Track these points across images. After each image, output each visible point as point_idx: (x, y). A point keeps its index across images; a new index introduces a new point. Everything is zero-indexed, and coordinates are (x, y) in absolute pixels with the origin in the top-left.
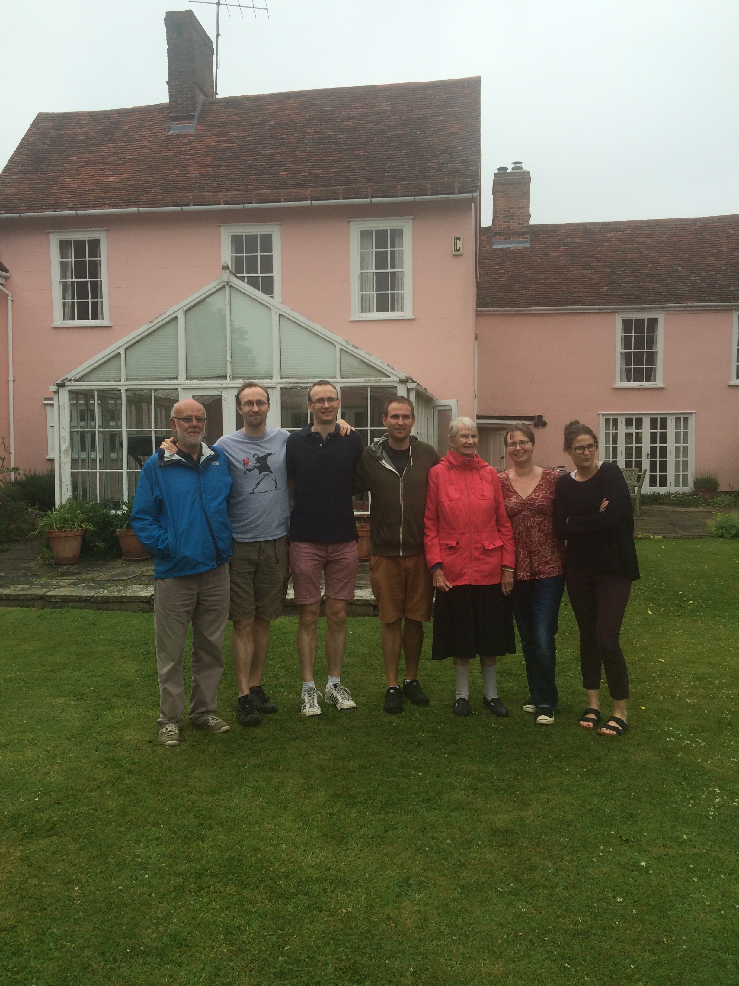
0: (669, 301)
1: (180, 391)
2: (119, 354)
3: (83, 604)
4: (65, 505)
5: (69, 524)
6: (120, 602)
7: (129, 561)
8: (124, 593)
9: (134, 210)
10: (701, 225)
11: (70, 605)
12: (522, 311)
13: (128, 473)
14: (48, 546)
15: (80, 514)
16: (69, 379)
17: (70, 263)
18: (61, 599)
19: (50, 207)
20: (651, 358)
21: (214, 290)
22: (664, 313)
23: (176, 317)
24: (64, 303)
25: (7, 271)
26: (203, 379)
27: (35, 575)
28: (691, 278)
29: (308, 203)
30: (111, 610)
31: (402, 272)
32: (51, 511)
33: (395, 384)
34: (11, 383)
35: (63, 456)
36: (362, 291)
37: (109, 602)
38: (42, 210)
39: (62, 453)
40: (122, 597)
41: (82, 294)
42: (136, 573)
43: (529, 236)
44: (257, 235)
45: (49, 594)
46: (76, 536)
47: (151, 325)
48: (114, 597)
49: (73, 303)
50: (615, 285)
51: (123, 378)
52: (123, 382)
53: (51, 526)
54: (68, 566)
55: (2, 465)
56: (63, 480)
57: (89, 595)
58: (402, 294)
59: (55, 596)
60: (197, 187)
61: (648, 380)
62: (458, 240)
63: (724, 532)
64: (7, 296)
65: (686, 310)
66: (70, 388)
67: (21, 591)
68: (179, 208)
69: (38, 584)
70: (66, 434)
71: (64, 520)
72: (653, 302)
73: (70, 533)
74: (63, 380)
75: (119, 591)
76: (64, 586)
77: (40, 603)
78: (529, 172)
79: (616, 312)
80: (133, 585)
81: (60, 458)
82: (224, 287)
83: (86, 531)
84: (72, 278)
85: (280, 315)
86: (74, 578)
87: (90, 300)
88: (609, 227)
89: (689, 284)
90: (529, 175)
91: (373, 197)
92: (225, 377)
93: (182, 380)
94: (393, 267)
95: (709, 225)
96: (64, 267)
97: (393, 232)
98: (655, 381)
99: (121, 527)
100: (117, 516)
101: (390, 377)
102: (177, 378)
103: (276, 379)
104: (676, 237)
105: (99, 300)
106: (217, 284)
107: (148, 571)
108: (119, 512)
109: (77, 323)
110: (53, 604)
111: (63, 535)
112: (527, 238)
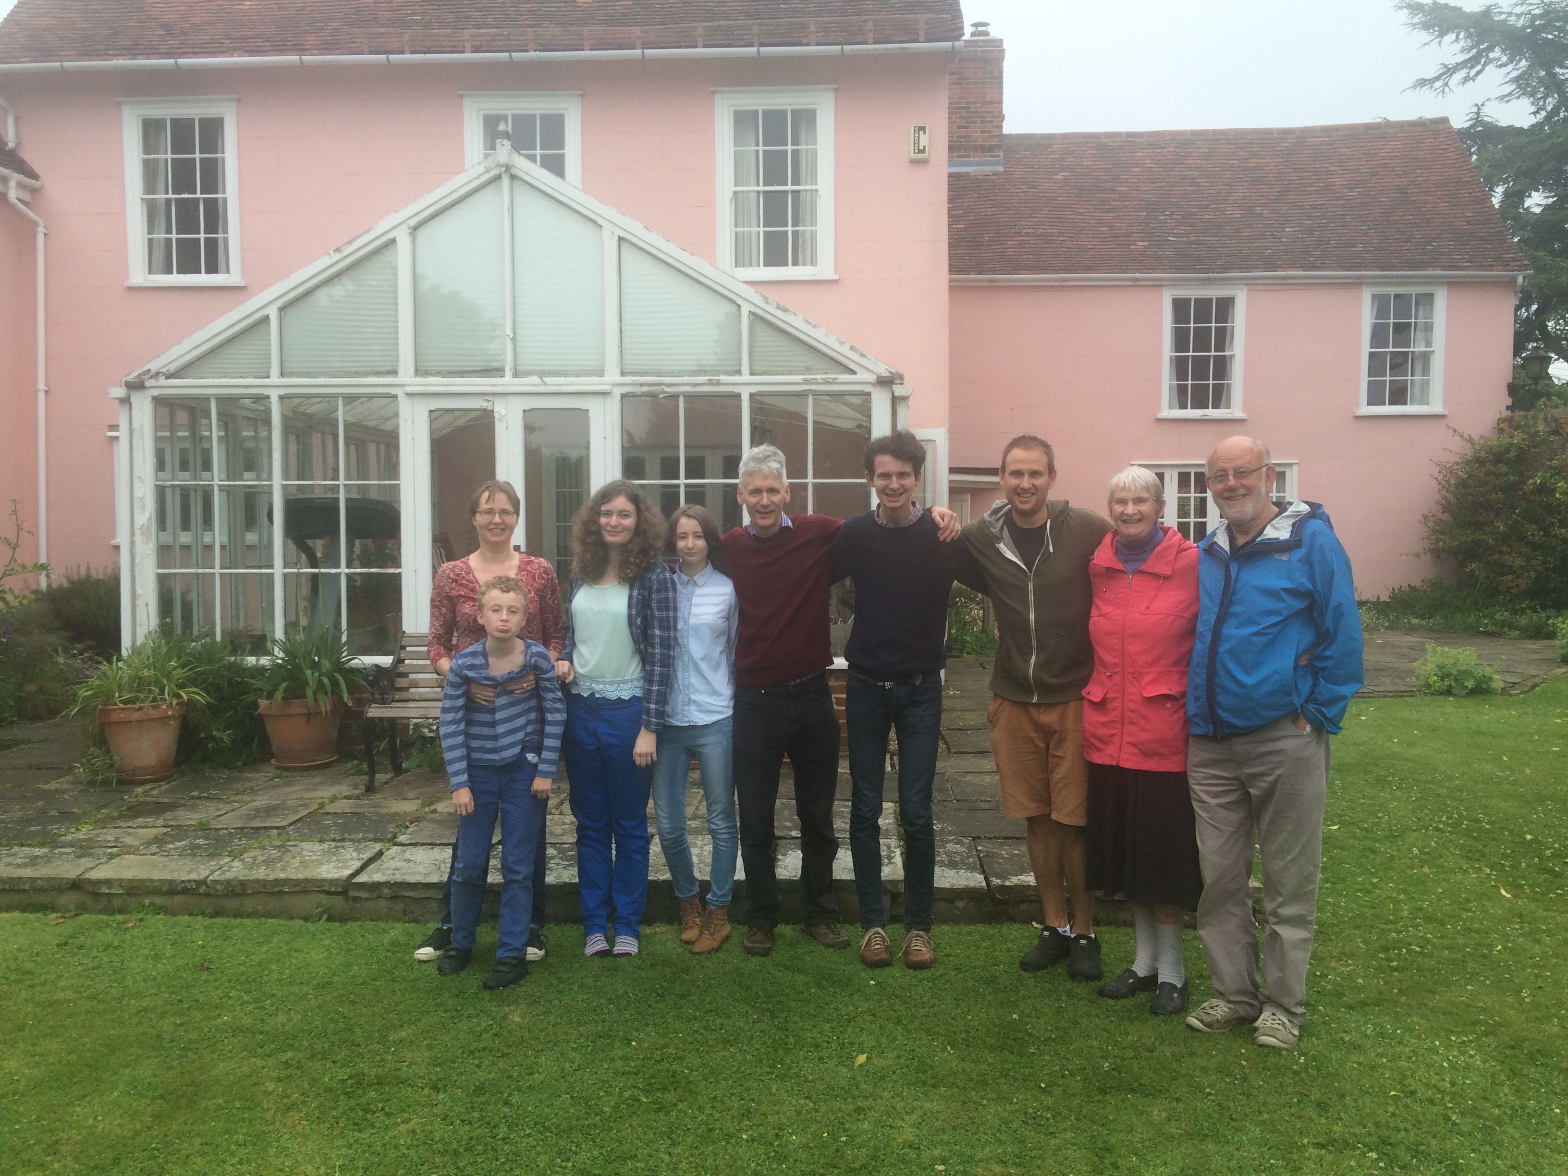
0: (1255, 268)
1: (401, 398)
2: (266, 318)
3: (178, 899)
4: (143, 645)
5: (150, 691)
6: (272, 894)
7: (287, 769)
8: (283, 870)
9: (292, 58)
10: (1294, 141)
11: (147, 902)
12: (997, 281)
13: (285, 576)
14: (102, 741)
15: (175, 668)
16: (153, 371)
17: (162, 164)
18: (122, 887)
19: (124, 52)
20: (1222, 367)
21: (477, 183)
22: (1245, 288)
23: (393, 241)
24: (151, 242)
25: (32, 174)
26: (451, 374)
27: (68, 817)
28: (1287, 230)
29: (638, 52)
30: (249, 916)
31: (812, 191)
32: (110, 662)
33: (867, 389)
34: (41, 396)
35: (138, 538)
36: (736, 226)
37: (244, 894)
38: (107, 57)
39: (138, 533)
40: (277, 882)
41: (188, 221)
42: (305, 805)
43: (1001, 154)
44: (535, 116)
45: (94, 875)
46: (164, 719)
47: (337, 257)
48: (257, 881)
49: (169, 241)
50: (1157, 238)
51: (275, 371)
52: (275, 379)
53: (109, 696)
54: (148, 787)
55: (13, 559)
56: (139, 591)
57: (194, 876)
58: (813, 234)
59: (108, 882)
60: (416, 21)
61: (1216, 406)
62: (921, 132)
63: (1453, 684)
64: (36, 224)
65: (1284, 284)
66: (156, 392)
67: (26, 865)
68: (383, 57)
69: (70, 844)
70: (146, 492)
71: (139, 684)
72: (1225, 269)
73: (152, 711)
74: (140, 375)
75: (269, 862)
76: (133, 851)
77: (69, 898)
78: (1001, 41)
79: (1162, 286)
80: (304, 845)
81: (133, 543)
82: (498, 178)
83: (190, 705)
84: (167, 193)
85: (620, 239)
86: (160, 822)
87: (202, 236)
88: (1137, 140)
89: (1284, 240)
90: (1002, 46)
91: (763, 45)
92: (499, 372)
93: (406, 377)
94: (796, 181)
95: (1309, 140)
96: (150, 171)
97: (796, 113)
98: (1228, 406)
99: (270, 695)
100: (261, 670)
101: (854, 373)
102: (394, 372)
103: (613, 376)
104: (1255, 160)
105: (220, 236)
106: (483, 170)
107: (333, 799)
108: (265, 661)
109: (176, 279)
110: (105, 901)
111: (136, 716)
112: (998, 156)
